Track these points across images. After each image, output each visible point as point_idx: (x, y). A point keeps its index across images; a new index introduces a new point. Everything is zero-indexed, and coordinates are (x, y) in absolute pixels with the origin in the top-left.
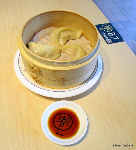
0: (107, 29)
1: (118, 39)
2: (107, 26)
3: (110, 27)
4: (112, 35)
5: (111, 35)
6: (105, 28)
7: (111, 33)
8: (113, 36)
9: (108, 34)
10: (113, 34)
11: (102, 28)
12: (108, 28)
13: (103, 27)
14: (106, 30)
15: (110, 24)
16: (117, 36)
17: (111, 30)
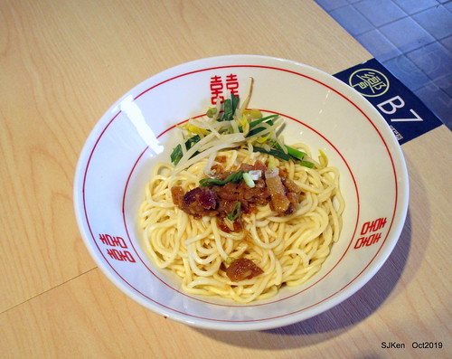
0: (368, 87)
1: (419, 119)
2: (367, 72)
3: (376, 74)
4: (395, 107)
5: (388, 107)
6: (361, 85)
7: (390, 101)
8: (400, 113)
9: (379, 106)
10: (397, 102)
11: (352, 87)
12: (371, 81)
13: (355, 80)
14: (368, 90)
15: (373, 64)
16: (411, 110)
17: (385, 88)
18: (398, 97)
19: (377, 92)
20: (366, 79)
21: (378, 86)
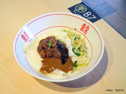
1: (95, 17)
2: (80, 6)
3: (83, 6)
4: (88, 15)
5: (86, 15)
6: (79, 9)
7: (87, 13)
8: (90, 16)
10: (89, 13)
11: (76, 10)
12: (81, 8)
13: (77, 8)
14: (81, 11)
15: (82, 3)
16: (93, 15)
17: (86, 10)
18: (89, 12)
19: (83, 11)
20: (80, 8)
21: (84, 9)
